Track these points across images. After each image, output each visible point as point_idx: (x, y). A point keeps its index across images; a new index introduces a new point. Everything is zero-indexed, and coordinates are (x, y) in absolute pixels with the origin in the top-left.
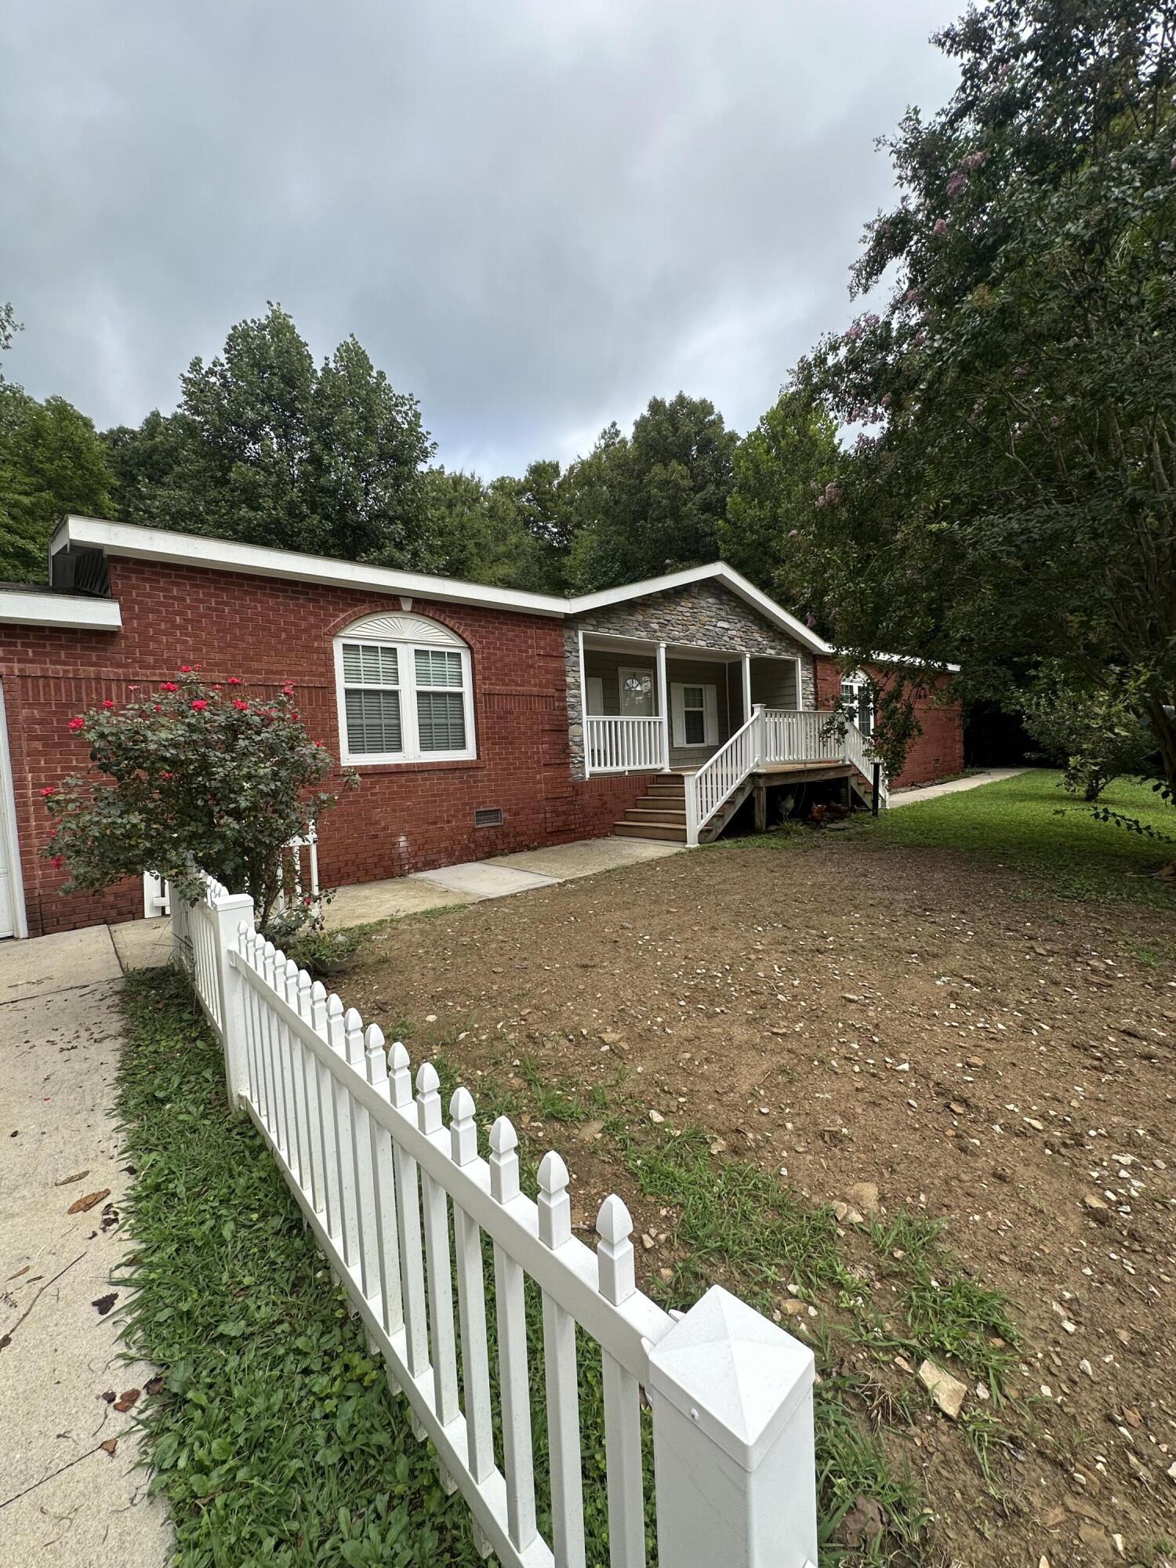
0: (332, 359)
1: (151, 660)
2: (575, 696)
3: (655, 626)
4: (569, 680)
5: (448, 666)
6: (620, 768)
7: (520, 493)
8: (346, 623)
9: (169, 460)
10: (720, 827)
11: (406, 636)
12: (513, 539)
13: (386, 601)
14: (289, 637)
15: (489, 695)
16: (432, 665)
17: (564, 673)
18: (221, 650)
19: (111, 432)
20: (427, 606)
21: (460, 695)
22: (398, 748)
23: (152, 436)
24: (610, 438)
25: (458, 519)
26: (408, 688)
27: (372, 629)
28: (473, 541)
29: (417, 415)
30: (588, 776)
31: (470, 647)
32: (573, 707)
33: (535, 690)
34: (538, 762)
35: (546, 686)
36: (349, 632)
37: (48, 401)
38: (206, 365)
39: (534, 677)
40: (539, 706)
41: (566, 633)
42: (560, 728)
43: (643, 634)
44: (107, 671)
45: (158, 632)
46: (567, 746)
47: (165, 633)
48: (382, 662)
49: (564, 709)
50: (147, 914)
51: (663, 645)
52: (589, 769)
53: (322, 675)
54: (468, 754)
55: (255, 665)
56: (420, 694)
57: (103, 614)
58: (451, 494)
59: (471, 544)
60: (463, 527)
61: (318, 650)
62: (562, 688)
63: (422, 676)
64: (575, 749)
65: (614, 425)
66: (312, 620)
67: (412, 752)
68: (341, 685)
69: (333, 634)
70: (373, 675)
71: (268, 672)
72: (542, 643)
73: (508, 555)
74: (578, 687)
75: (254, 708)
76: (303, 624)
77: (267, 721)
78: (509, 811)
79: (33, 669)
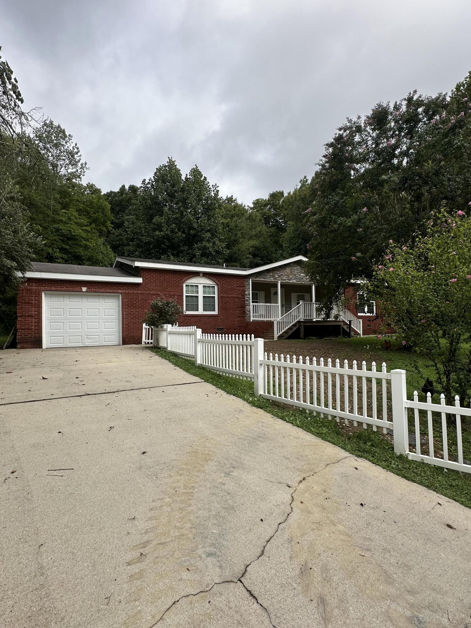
0: (188, 174)
1: (146, 289)
2: (248, 297)
3: (277, 276)
4: (246, 293)
5: (211, 289)
6: (263, 319)
7: (265, 205)
8: (187, 280)
9: (127, 204)
10: (287, 336)
11: (201, 282)
12: (258, 229)
13: (196, 274)
14: (174, 283)
15: (222, 297)
16: (207, 289)
17: (245, 291)
18: (160, 287)
19: (108, 193)
20: (206, 275)
21: (214, 297)
22: (198, 310)
23: (122, 195)
24: (303, 183)
25: (234, 223)
26: (201, 295)
27: (193, 281)
28: (240, 232)
29: (218, 191)
30: (251, 321)
31: (217, 285)
32: (247, 301)
33: (235, 296)
34: (236, 315)
35: (239, 295)
36: (187, 282)
37: (87, 184)
38: (147, 181)
39: (235, 292)
40: (236, 300)
41: (246, 280)
42: (243, 307)
43: (272, 279)
44: (139, 292)
45: (148, 283)
46: (245, 312)
47: (150, 283)
48: (194, 289)
49: (244, 301)
50: (143, 343)
51: (279, 282)
52: (252, 319)
53: (181, 292)
54: (216, 313)
55: (167, 290)
56: (204, 297)
57: (139, 280)
58: (233, 212)
59: (239, 233)
60: (236, 226)
61: (179, 286)
62: (244, 295)
63: (204, 292)
64: (248, 313)
65: (305, 177)
66: (179, 279)
67: (201, 311)
68: (185, 294)
69: (184, 282)
70: (192, 292)
71: (169, 291)
72: (238, 283)
73: (256, 236)
74: (249, 295)
75: (171, 300)
76: (177, 280)
77: (172, 302)
78: (226, 328)
79: (127, 291)
